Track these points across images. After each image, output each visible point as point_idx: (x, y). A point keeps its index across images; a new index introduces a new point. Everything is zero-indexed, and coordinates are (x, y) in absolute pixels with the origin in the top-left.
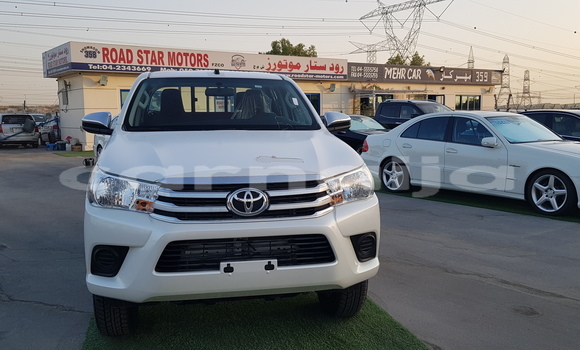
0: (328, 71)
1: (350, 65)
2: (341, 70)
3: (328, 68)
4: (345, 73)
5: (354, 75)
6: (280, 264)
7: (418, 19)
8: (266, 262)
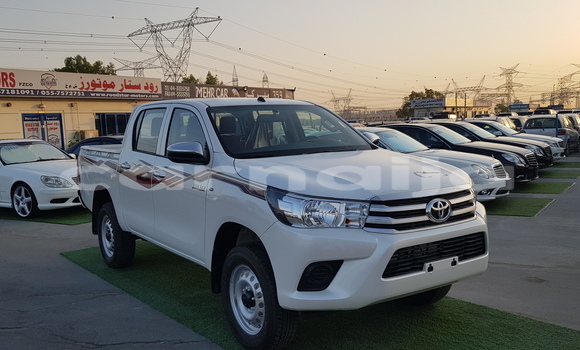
0: (143, 91)
1: (163, 84)
2: (155, 89)
3: (143, 87)
4: (160, 92)
5: (167, 94)
6: (460, 259)
7: (188, 39)
8: (451, 259)
